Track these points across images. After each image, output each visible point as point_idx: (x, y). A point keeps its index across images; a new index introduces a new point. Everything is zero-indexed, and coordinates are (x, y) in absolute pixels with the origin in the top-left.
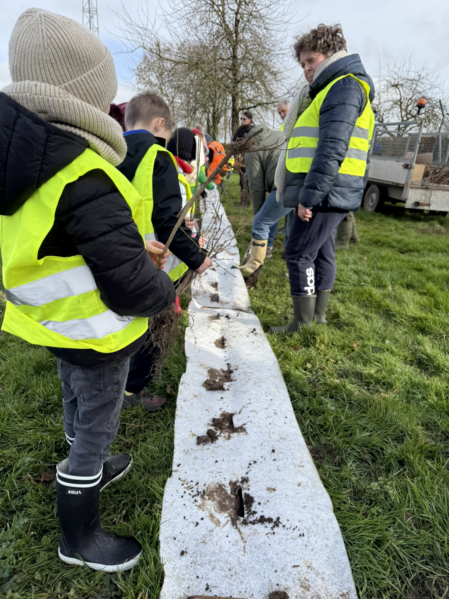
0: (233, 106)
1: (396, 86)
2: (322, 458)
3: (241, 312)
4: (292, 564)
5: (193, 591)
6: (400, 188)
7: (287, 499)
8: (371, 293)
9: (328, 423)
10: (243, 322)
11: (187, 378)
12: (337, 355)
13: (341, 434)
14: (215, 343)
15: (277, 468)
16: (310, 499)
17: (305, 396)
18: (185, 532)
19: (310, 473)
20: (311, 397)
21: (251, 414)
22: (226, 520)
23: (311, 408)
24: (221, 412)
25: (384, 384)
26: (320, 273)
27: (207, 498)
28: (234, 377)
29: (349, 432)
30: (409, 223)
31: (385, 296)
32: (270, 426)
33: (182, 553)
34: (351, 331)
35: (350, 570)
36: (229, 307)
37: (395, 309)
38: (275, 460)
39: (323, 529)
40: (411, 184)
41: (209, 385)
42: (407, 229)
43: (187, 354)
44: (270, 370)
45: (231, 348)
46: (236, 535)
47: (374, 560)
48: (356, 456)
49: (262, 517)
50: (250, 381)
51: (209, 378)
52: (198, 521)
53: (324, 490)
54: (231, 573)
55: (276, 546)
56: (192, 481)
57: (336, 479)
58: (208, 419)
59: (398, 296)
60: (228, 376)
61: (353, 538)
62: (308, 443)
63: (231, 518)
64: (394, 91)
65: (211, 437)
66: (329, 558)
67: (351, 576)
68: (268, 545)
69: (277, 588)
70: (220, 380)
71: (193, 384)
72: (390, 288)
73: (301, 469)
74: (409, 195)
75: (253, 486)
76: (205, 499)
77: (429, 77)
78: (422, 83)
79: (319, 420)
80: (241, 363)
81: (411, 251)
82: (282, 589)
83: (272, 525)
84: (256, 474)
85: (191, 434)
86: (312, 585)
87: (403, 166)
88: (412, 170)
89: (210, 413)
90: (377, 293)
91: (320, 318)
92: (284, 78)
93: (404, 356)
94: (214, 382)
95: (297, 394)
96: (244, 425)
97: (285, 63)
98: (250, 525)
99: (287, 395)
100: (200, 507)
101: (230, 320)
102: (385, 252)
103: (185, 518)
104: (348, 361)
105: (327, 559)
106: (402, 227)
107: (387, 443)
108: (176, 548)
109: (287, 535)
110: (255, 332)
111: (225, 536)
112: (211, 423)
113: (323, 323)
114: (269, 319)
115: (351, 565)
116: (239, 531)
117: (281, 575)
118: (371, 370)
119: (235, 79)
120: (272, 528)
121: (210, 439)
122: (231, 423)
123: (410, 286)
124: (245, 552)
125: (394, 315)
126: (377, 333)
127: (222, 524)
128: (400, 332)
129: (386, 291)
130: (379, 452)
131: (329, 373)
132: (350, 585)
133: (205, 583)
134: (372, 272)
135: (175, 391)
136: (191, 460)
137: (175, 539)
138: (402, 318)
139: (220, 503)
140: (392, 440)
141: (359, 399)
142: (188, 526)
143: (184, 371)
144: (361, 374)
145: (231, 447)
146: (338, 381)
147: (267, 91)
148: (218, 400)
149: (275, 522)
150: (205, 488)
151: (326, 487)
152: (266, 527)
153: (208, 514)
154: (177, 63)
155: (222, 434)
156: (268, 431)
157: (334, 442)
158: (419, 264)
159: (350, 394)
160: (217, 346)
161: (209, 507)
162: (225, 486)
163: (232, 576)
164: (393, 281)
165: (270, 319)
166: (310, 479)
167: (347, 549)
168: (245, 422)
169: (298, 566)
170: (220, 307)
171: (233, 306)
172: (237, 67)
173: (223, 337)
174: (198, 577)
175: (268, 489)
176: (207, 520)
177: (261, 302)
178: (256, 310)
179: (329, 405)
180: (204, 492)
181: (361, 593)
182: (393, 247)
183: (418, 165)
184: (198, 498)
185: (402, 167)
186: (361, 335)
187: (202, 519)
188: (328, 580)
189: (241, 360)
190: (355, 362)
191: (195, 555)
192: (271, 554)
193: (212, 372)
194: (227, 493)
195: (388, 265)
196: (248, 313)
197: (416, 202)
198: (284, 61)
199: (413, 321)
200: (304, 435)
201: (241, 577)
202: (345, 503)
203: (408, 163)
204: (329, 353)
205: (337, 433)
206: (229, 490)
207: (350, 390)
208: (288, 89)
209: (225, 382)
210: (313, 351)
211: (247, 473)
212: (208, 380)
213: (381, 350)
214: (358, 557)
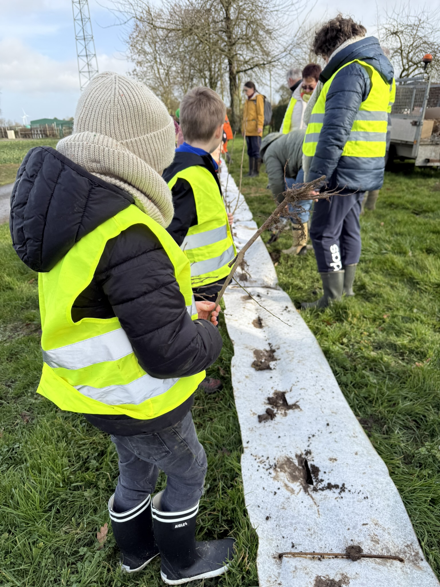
0: (230, 69)
1: (396, 33)
2: (371, 427)
3: (270, 290)
4: (362, 523)
5: (282, 549)
6: (409, 146)
7: (348, 467)
8: (393, 261)
9: (372, 395)
10: (274, 300)
11: (236, 361)
12: (369, 328)
13: (385, 404)
14: (253, 323)
15: (334, 440)
16: (368, 466)
17: (347, 370)
18: (267, 501)
19: (363, 442)
20: (352, 371)
21: (302, 392)
22: (298, 488)
23: (354, 382)
24: (273, 391)
25: (417, 353)
26: (345, 249)
27: (279, 470)
28: (278, 356)
29: (392, 403)
30: (420, 180)
31: (408, 263)
32: (321, 402)
33: (267, 518)
34: (379, 302)
35: (411, 525)
36: (257, 285)
37: (418, 276)
38: (331, 432)
39: (383, 491)
40: (421, 142)
41: (257, 366)
42: (418, 188)
43: (232, 337)
44: (310, 347)
45: (269, 327)
46: (309, 500)
47: (432, 516)
48: (401, 424)
49: (329, 484)
50: (294, 360)
51: (255, 359)
52: (275, 490)
53: (378, 457)
54: (310, 533)
55: (345, 508)
56: (263, 456)
57: (387, 446)
58: (263, 399)
59: (420, 263)
60: (271, 355)
61: (410, 498)
62: (357, 415)
63: (303, 486)
64: (394, 38)
65: (270, 415)
66: (392, 516)
67: (413, 530)
68: (338, 508)
69: (352, 543)
70: (265, 360)
71: (243, 365)
72: (410, 254)
73: (355, 439)
74: (419, 153)
75: (316, 457)
76: (278, 471)
77: (429, 20)
78: (423, 28)
79: (363, 392)
80: (282, 342)
81: (425, 211)
82: (356, 544)
83: (338, 490)
84: (316, 447)
85: (252, 413)
86: (381, 539)
87: (411, 123)
88: (421, 127)
89: (264, 392)
90: (399, 260)
91: (347, 291)
92: (281, 36)
93: (433, 324)
94: (261, 362)
95: (340, 369)
96: (297, 402)
97: (279, 19)
98: (320, 492)
99: (330, 371)
100: (275, 478)
101: (263, 299)
102: (401, 215)
103: (264, 488)
104: (381, 333)
105: (390, 516)
106: (413, 185)
107: (427, 410)
108: (261, 514)
109: (353, 498)
110: (288, 310)
111: (300, 502)
112: (267, 402)
113: (351, 295)
114: (298, 295)
115: (412, 521)
116: (312, 497)
117: (354, 532)
118: (403, 341)
119: (230, 42)
120: (340, 493)
121: (269, 417)
122: (285, 400)
123: (429, 250)
124: (319, 514)
125: (418, 283)
126: (404, 302)
127: (296, 492)
128: (426, 300)
129: (407, 259)
130: (422, 419)
131: (365, 347)
132: (412, 537)
133: (290, 541)
134: (392, 238)
135: (228, 374)
136: (257, 437)
137: (259, 507)
138: (426, 285)
139: (291, 474)
140: (433, 407)
141: (397, 371)
142: (268, 496)
143: (233, 355)
144: (395, 345)
145: (289, 423)
146: (374, 353)
147: (263, 51)
148: (268, 380)
149: (341, 488)
150: (275, 461)
151: (379, 454)
152: (334, 492)
153: (283, 484)
154: (171, 31)
155: (279, 411)
156: (320, 406)
157: (380, 412)
158: (435, 227)
159: (387, 366)
160: (255, 326)
161: (282, 478)
162: (292, 459)
163: (311, 535)
164: (413, 247)
165: (300, 295)
166: (365, 448)
167: (406, 507)
168: (298, 400)
169: (367, 524)
170: (249, 285)
171: (261, 284)
172: (231, 29)
173: (259, 318)
174: (283, 537)
175: (331, 459)
176: (283, 489)
177: (287, 278)
178: (284, 287)
179: (371, 378)
180: (275, 465)
181: (423, 544)
182: (407, 209)
183: (426, 121)
184: (271, 471)
185: (411, 125)
186: (389, 306)
187: (279, 489)
188: (394, 534)
189: (280, 339)
190: (388, 334)
191: (278, 519)
192: (342, 515)
193: (257, 353)
194: (295, 465)
195: (405, 229)
196: (276, 289)
197: (426, 159)
198: (279, 18)
199: (437, 287)
200: (351, 407)
201: (319, 535)
202: (398, 467)
203: (416, 120)
204: (362, 326)
205: (382, 404)
206: (296, 462)
207: (388, 362)
208: (284, 48)
209: (270, 361)
210: (346, 326)
211: (309, 446)
212: (255, 361)
213: (410, 320)
214: (417, 514)
